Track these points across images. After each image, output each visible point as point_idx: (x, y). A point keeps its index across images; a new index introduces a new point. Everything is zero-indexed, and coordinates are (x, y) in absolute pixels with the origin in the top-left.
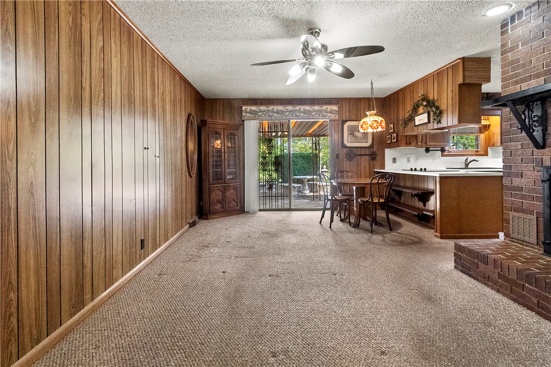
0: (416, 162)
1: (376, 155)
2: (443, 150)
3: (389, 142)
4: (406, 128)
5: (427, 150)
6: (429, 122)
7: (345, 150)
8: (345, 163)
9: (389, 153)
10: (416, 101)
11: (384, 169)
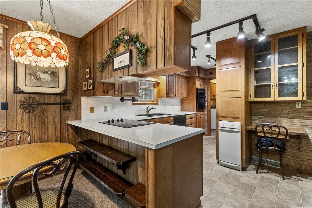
0: (112, 111)
1: (70, 103)
2: (133, 100)
3: (85, 89)
5: (122, 100)
7: (20, 97)
9: (86, 102)
11: (80, 120)
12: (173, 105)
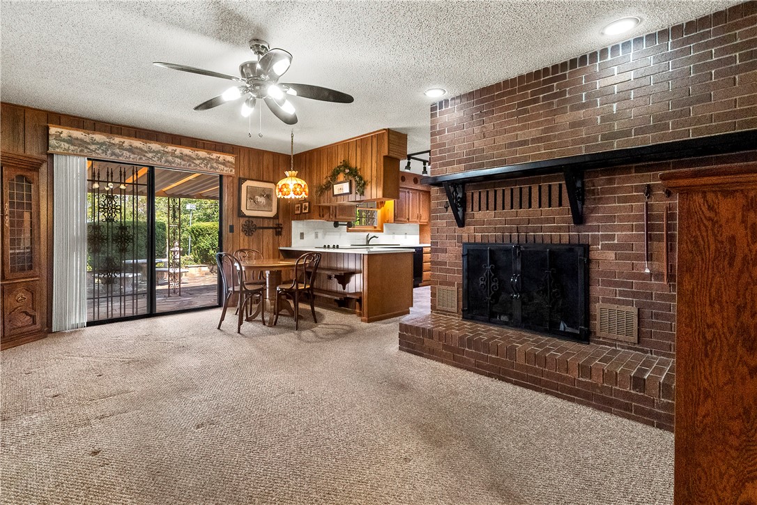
0: (323, 238)
1: (281, 228)
2: (349, 225)
3: (299, 212)
4: (322, 197)
5: (336, 225)
6: (351, 193)
7: (242, 221)
8: (242, 239)
9: (297, 226)
10: (335, 166)
11: (290, 246)
12: (406, 234)
